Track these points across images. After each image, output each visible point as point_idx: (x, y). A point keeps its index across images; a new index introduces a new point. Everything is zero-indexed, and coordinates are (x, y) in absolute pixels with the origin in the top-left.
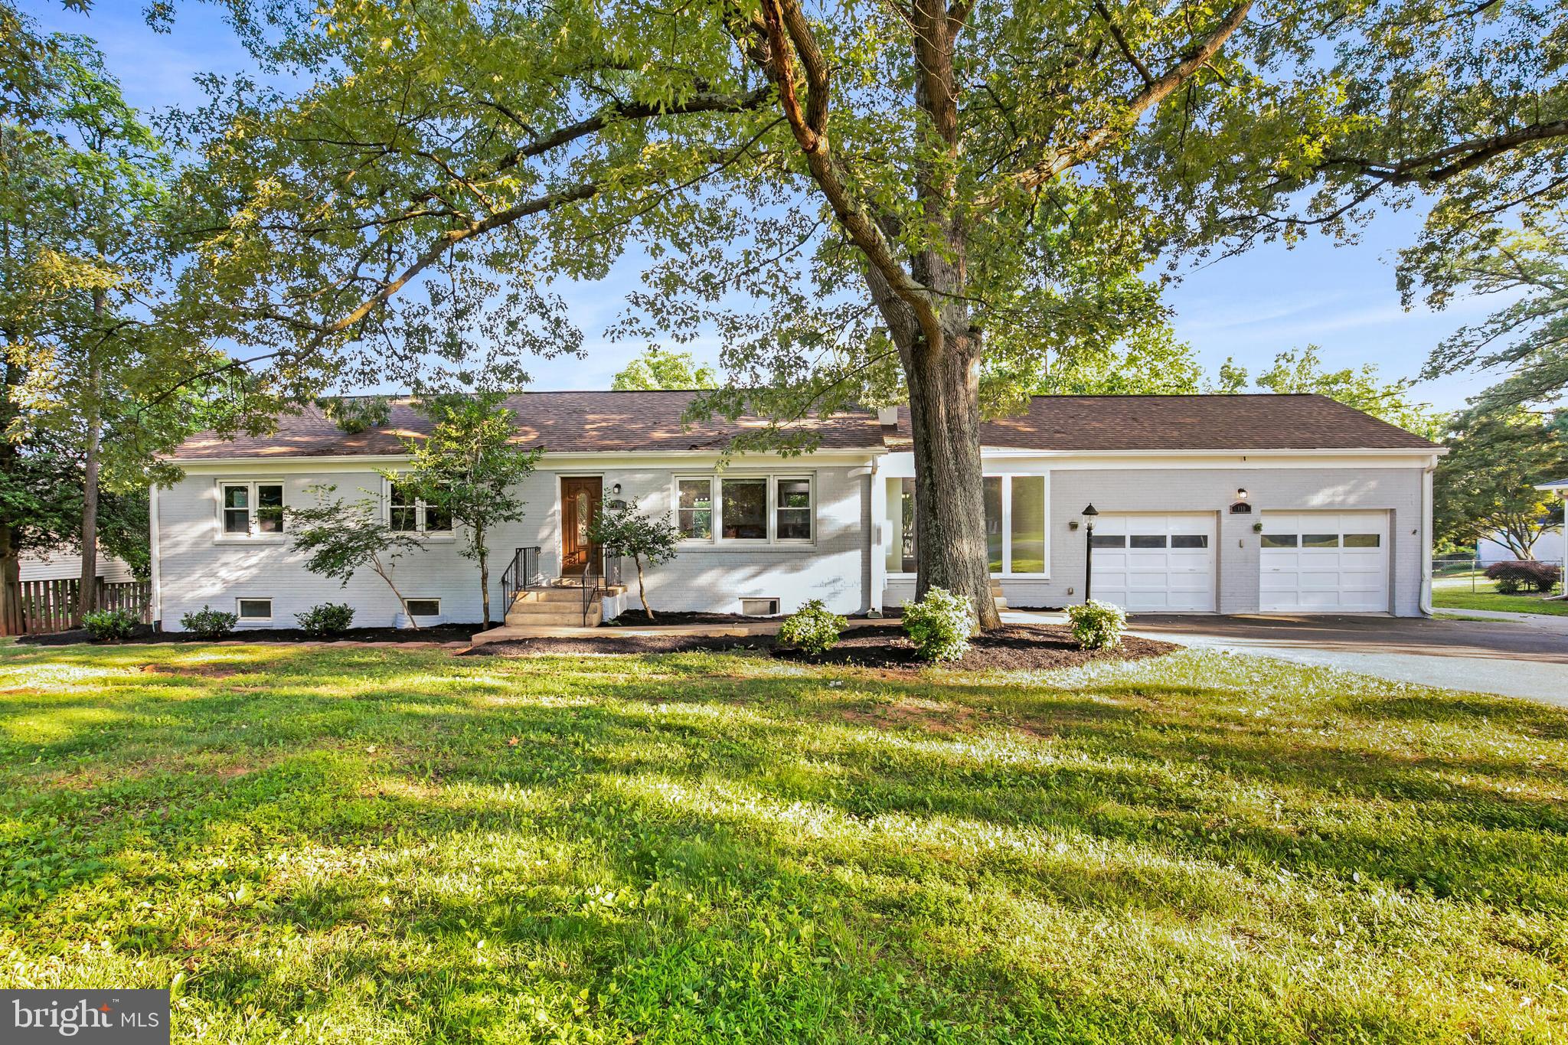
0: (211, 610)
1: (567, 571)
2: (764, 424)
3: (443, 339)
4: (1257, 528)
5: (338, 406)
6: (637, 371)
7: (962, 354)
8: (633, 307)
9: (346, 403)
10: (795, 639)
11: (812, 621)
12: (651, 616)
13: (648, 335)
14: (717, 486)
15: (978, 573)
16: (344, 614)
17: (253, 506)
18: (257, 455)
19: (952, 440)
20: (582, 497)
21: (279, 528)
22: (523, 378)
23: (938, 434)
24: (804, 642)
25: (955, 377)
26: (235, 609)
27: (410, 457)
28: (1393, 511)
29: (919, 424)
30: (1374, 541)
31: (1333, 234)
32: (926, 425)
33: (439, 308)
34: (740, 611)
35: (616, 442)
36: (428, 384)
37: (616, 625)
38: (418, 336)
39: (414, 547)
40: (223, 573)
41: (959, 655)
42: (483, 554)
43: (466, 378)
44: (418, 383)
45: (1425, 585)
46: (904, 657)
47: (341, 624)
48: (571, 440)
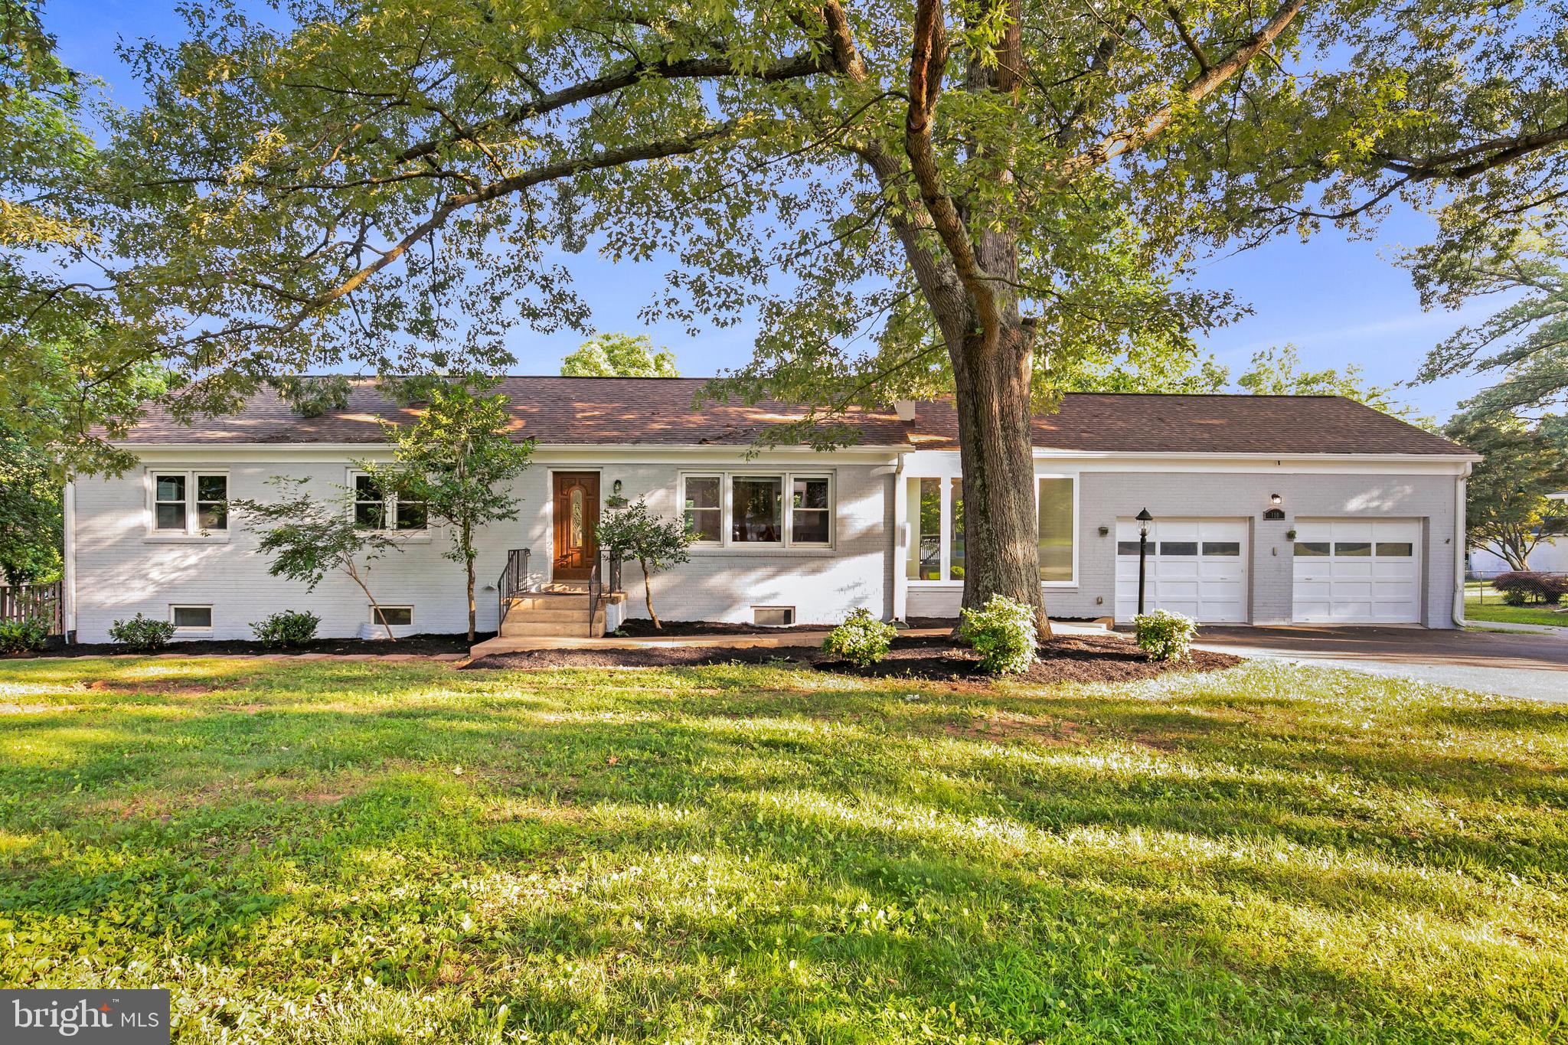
0: (145, 618)
1: (559, 574)
2: (800, 418)
3: (414, 315)
4: (1291, 535)
5: (295, 388)
6: (591, 355)
7: (1016, 348)
8: (672, 288)
9: (304, 383)
10: (844, 650)
11: (861, 631)
12: (658, 626)
13: (685, 318)
14: (728, 483)
15: (1032, 581)
16: (306, 623)
17: (191, 499)
18: (198, 441)
19: (1006, 438)
20: (577, 494)
21: (222, 524)
22: (508, 359)
23: (991, 432)
24: (854, 653)
25: (1009, 369)
26: (168, 616)
27: (392, 446)
28: (1426, 520)
29: (969, 421)
30: (1406, 549)
31: (1347, 227)
32: (977, 422)
33: (414, 280)
34: (751, 621)
35: (615, 433)
36: (396, 363)
37: (623, 636)
38: (387, 313)
39: (388, 548)
40: (155, 574)
41: (1026, 667)
42: (471, 557)
43: (439, 359)
44: (385, 363)
45: (1458, 596)
46: (966, 669)
47: (305, 634)
48: (563, 431)
